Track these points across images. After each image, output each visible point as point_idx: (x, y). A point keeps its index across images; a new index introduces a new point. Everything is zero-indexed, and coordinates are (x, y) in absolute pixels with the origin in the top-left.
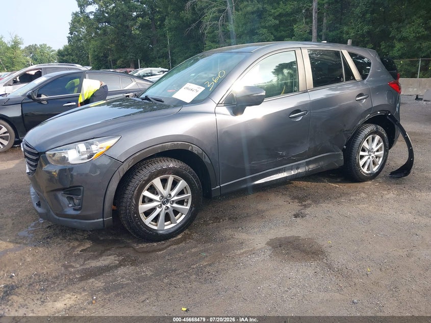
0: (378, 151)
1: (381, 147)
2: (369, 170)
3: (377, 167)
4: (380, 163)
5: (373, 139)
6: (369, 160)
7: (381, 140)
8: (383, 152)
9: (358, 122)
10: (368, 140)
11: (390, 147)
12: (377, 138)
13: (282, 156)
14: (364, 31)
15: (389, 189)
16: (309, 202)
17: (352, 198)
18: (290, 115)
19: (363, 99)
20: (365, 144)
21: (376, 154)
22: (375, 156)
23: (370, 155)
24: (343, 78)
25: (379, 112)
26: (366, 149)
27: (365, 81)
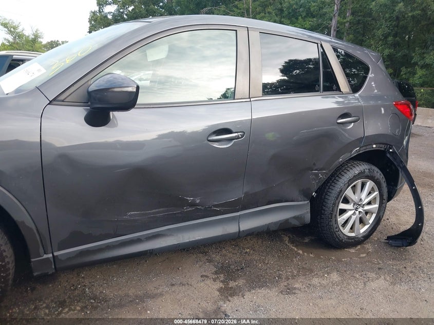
0: (369, 203)
1: (375, 198)
2: (353, 232)
3: (366, 227)
4: (371, 221)
5: (363, 185)
6: (354, 217)
7: (376, 188)
8: (377, 206)
9: (339, 158)
10: (354, 186)
11: (390, 198)
12: (369, 184)
13: (193, 204)
14: (385, 54)
15: (379, 269)
16: (241, 282)
17: (315, 281)
18: (211, 135)
19: (350, 122)
20: (349, 192)
21: (367, 208)
22: (364, 212)
23: (356, 209)
24: (319, 86)
25: (374, 146)
26: (350, 201)
27: (357, 95)
